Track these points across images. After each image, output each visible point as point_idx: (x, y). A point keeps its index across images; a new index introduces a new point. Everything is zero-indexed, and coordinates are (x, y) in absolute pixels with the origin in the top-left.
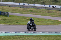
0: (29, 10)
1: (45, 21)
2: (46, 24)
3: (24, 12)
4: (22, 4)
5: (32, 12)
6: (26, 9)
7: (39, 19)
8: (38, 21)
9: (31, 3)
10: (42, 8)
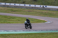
0: (11, 10)
3: (6, 12)
5: (13, 11)
6: (7, 8)
8: (19, 20)
9: (12, 3)
10: (23, 8)
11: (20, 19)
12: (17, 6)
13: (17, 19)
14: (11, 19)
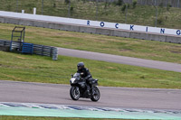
0: (118, 44)
1: (162, 78)
2: (167, 85)
3: (102, 49)
4: (95, 24)
5: (124, 48)
6: (107, 39)
7: (146, 70)
8: (143, 77)
9: (123, 22)
10: (157, 39)
11: (145, 74)
12: (139, 34)
13: (137, 73)
14: (117, 73)
